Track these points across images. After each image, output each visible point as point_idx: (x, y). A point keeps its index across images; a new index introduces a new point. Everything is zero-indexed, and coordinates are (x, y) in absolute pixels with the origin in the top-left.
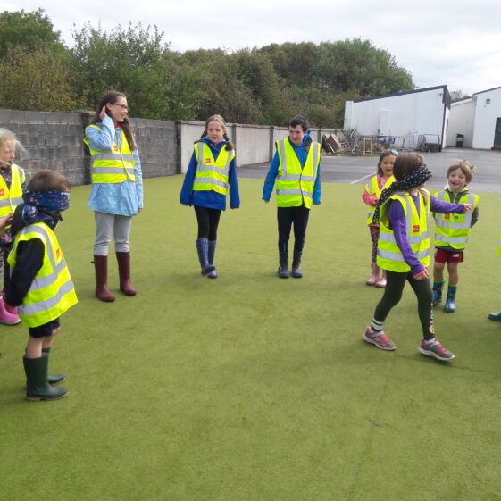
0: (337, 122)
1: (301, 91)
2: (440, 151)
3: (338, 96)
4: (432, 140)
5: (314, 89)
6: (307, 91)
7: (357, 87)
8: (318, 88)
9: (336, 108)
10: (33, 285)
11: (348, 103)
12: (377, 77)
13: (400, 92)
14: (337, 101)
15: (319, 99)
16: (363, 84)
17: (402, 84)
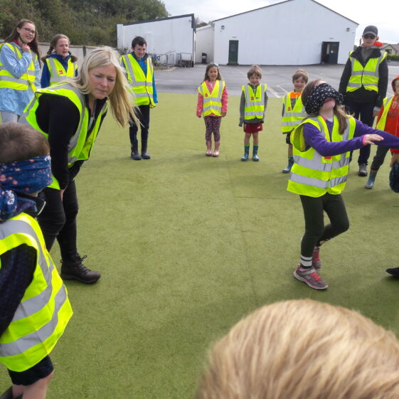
0: (112, 41)
1: (77, 15)
2: (193, 66)
3: (109, 20)
4: (186, 57)
5: (88, 13)
6: (82, 14)
7: (123, 12)
8: (91, 12)
9: (110, 30)
10: (18, 313)
11: (118, 25)
12: (138, 5)
13: (157, 18)
14: (109, 24)
15: (94, 22)
16: (127, 10)
17: (158, 12)
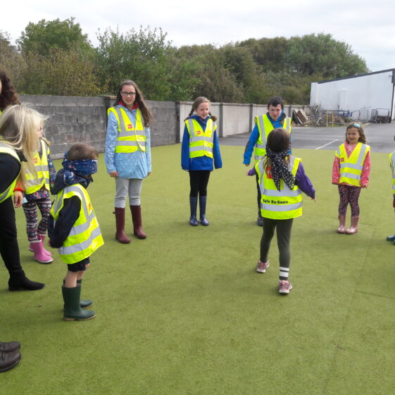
0: (304, 100)
1: (274, 76)
2: (390, 122)
3: (305, 79)
4: (383, 113)
5: (285, 74)
6: (279, 75)
7: (321, 70)
8: (288, 73)
9: (304, 88)
10: (72, 231)
11: (313, 84)
12: (337, 63)
13: (356, 74)
14: (304, 83)
15: (290, 82)
16: (325, 68)
17: (358, 69)
